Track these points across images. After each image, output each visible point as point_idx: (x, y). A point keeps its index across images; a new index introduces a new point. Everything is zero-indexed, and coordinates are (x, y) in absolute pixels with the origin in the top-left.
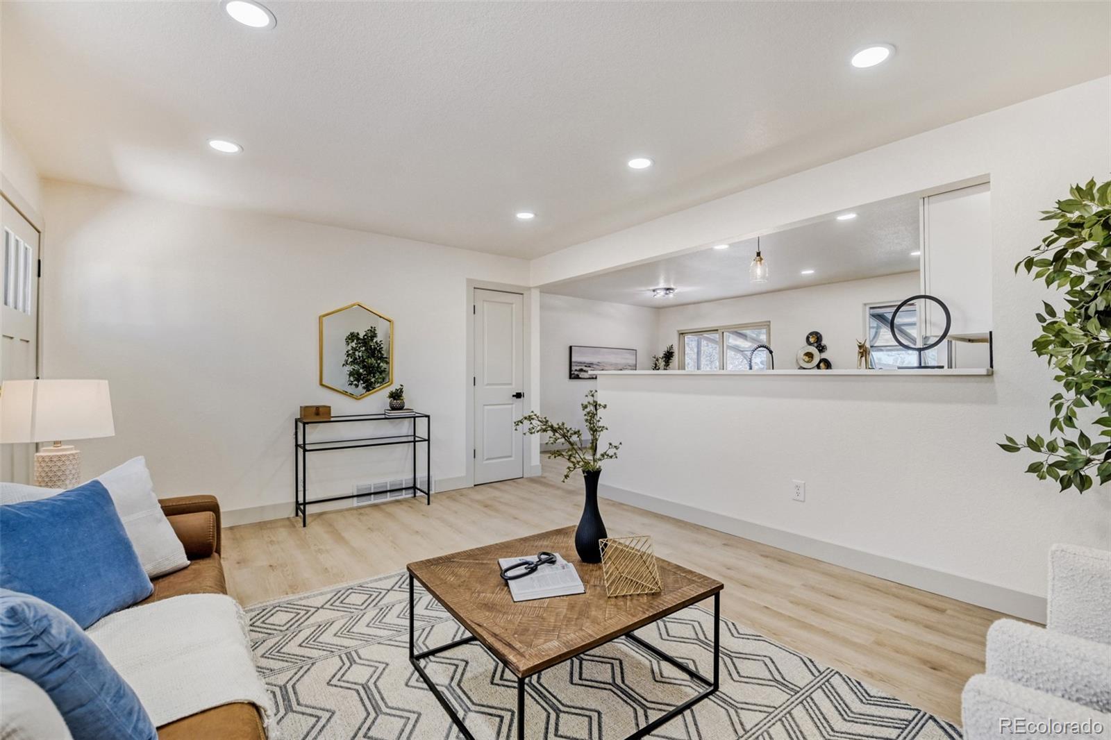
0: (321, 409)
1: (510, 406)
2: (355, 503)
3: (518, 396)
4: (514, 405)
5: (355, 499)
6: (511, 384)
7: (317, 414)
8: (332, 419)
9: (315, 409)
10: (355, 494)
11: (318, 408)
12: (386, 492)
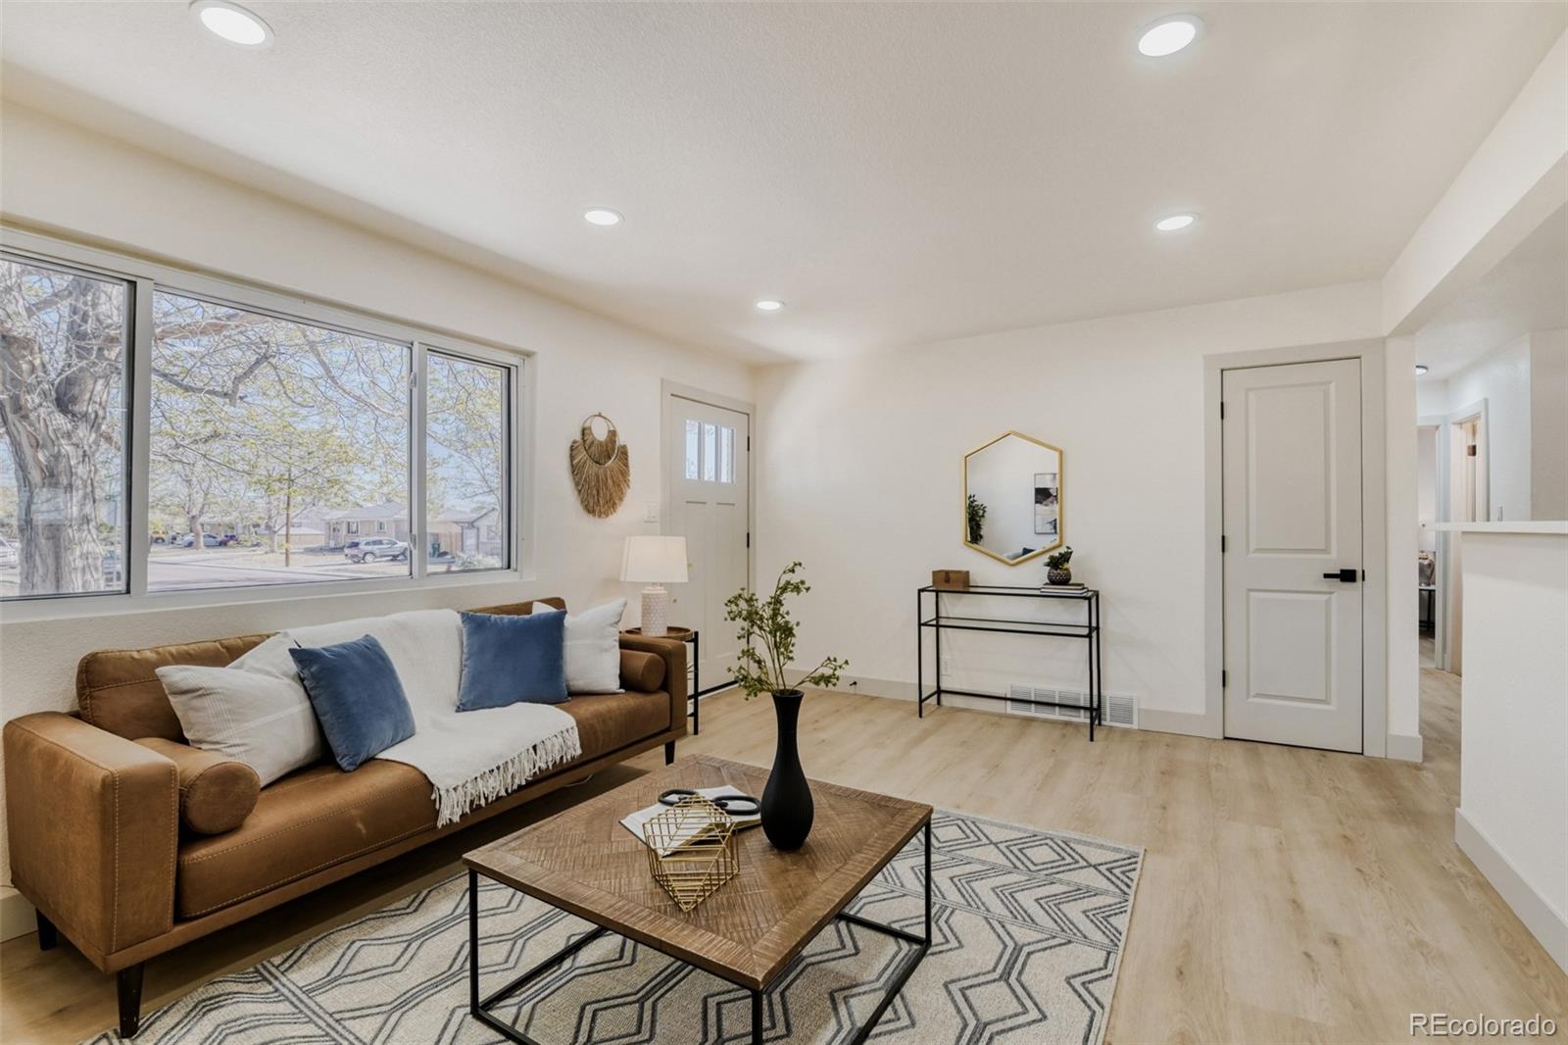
0: (951, 575)
1: (1324, 597)
2: (1009, 708)
3: (1348, 576)
4: (1334, 596)
5: (1009, 703)
6: (1326, 551)
7: (947, 580)
8: (972, 590)
9: (944, 574)
10: (1009, 696)
11: (947, 573)
12: (1054, 705)
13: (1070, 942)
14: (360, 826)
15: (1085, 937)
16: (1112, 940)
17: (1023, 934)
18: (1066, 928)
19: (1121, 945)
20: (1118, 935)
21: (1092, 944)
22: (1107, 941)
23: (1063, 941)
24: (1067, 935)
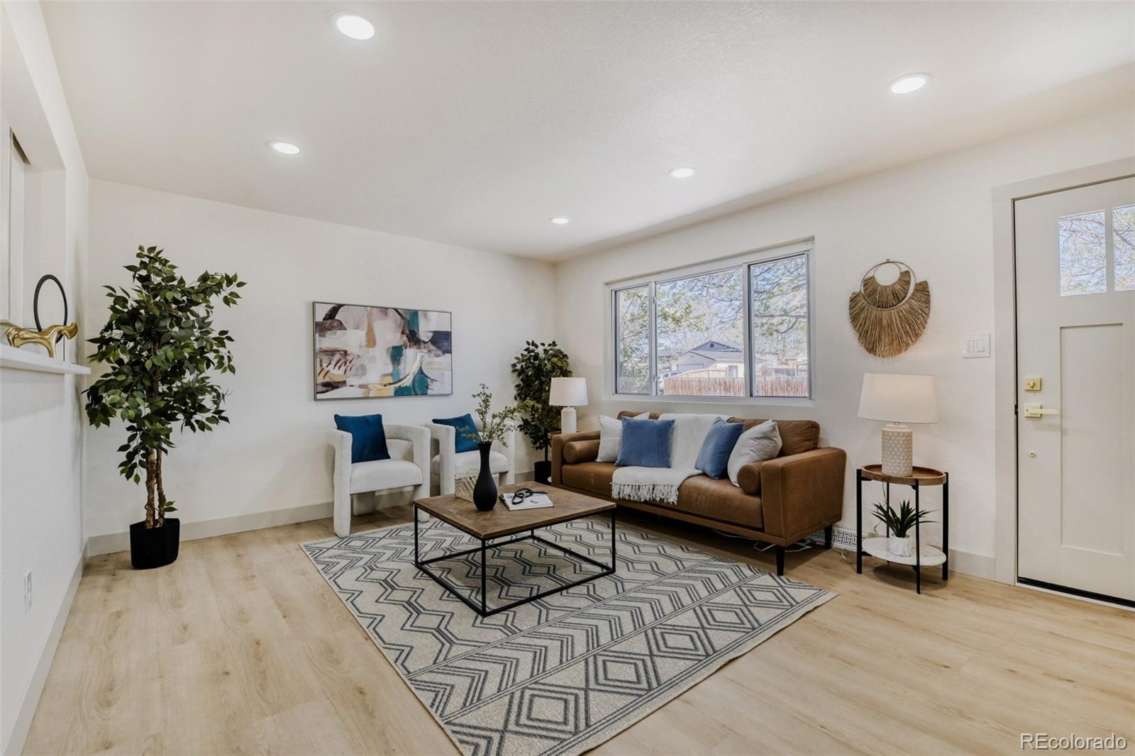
13: (435, 663)
14: (592, 480)
15: (431, 671)
16: (416, 681)
17: (457, 650)
18: (446, 668)
19: (409, 683)
20: (417, 686)
21: (424, 671)
22: (418, 678)
23: (438, 661)
24: (439, 664)
